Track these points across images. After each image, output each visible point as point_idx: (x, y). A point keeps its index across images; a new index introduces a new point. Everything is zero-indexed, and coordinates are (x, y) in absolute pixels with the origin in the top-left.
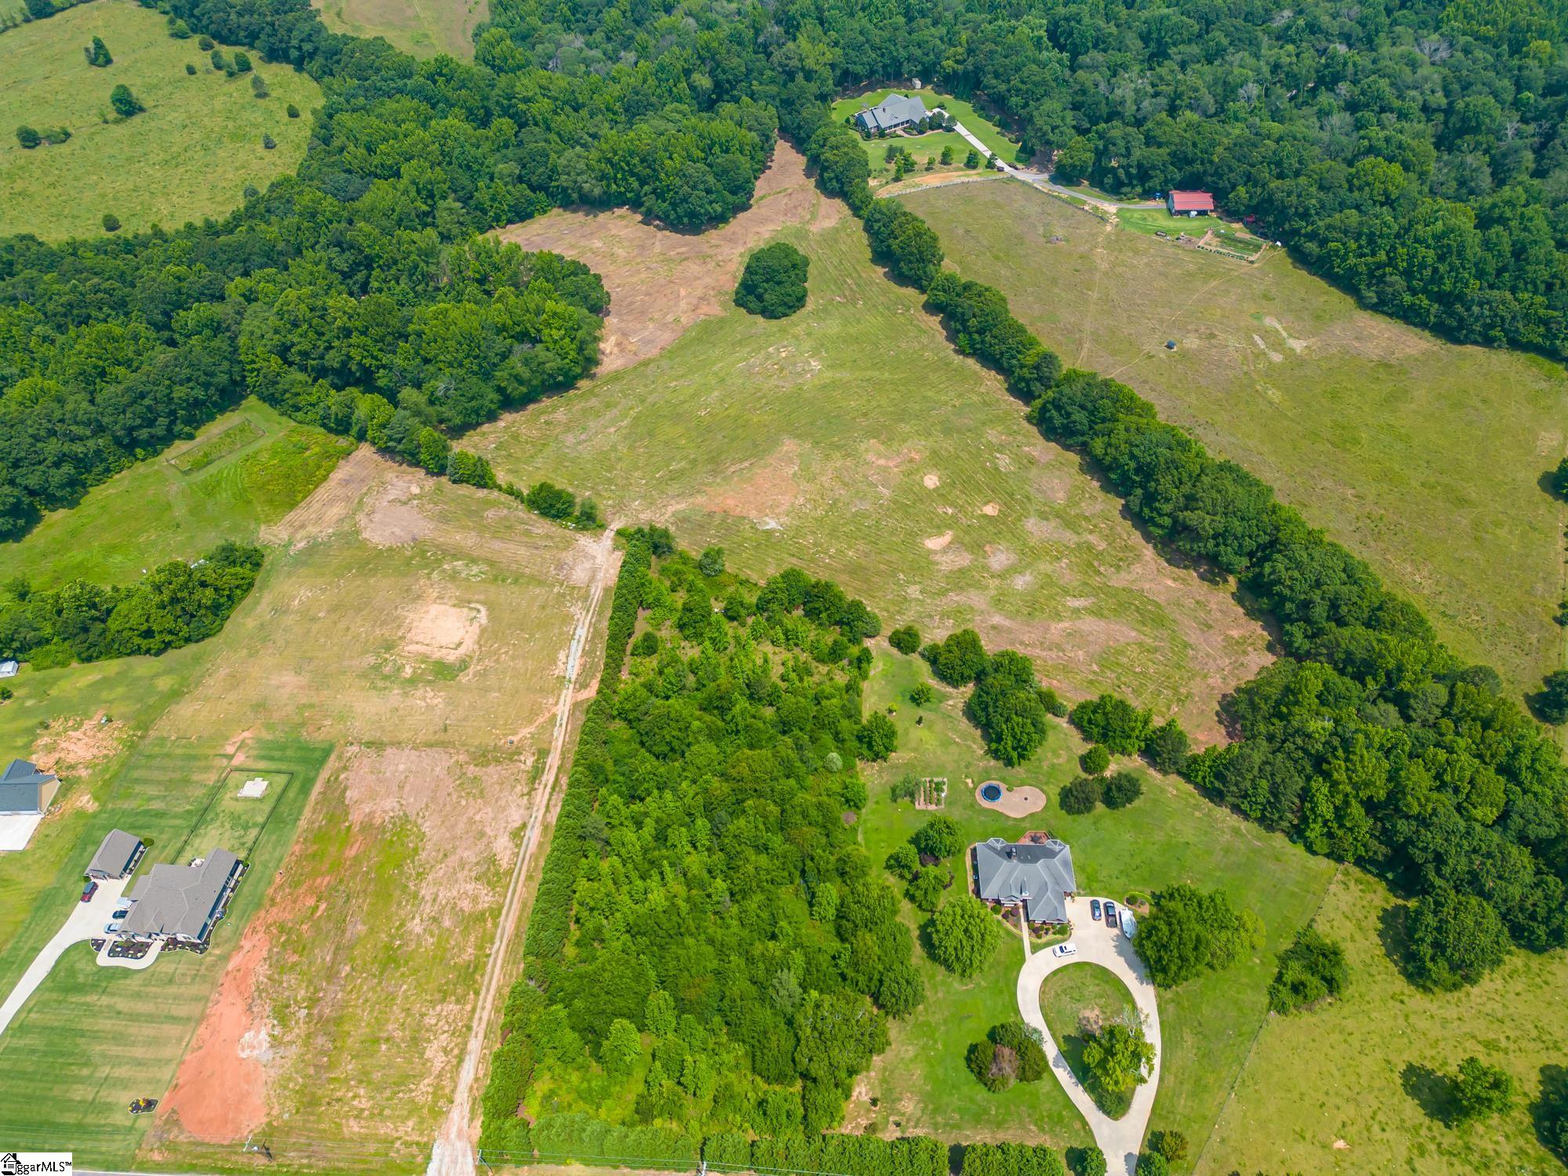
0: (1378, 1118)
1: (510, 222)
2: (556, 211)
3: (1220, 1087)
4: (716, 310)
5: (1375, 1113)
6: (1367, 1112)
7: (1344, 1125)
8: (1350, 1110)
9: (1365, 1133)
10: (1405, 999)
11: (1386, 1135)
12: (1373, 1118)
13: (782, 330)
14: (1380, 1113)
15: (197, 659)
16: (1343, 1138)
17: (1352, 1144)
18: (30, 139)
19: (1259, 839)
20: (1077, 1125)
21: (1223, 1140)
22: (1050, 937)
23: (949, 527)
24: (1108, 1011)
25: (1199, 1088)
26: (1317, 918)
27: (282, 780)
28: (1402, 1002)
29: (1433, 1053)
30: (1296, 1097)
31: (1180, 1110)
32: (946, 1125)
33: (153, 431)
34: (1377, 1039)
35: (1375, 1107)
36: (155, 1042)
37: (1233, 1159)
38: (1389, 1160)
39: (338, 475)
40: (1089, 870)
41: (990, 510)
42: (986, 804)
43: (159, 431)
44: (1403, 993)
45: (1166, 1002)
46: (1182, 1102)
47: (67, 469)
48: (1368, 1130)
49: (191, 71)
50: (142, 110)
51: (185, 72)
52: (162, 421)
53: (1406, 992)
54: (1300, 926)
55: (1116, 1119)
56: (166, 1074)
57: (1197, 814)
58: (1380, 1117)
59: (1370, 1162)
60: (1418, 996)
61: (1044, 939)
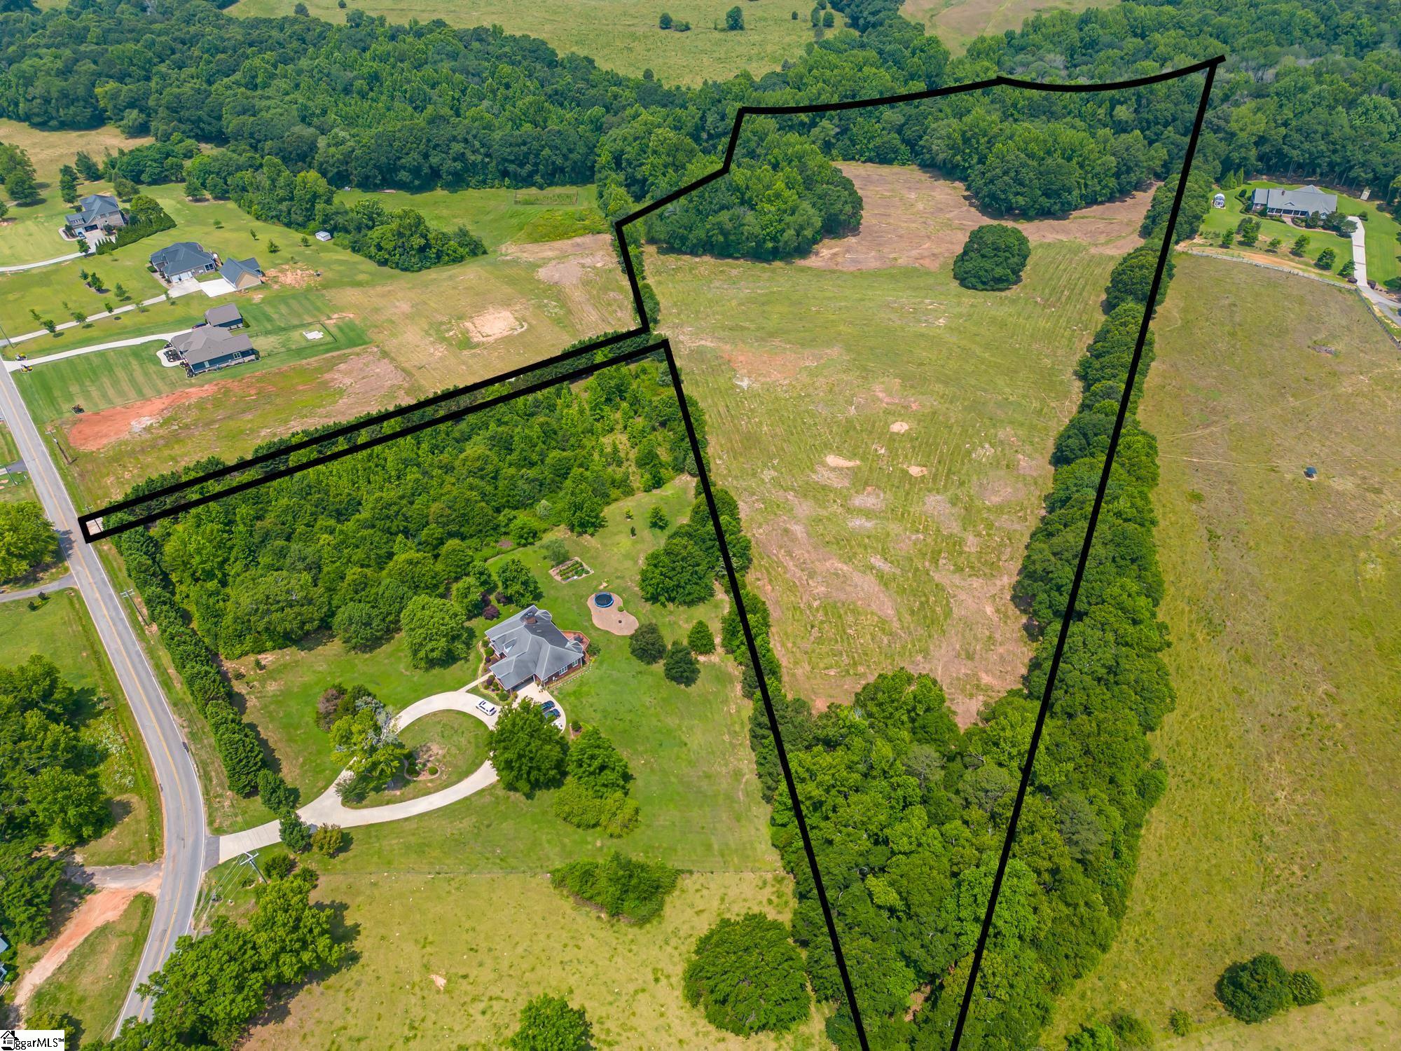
0: (494, 1002)
1: (870, 160)
2: (915, 167)
3: (431, 863)
4: (933, 265)
5: (498, 998)
6: (495, 991)
7: (465, 977)
8: (486, 975)
9: (468, 999)
10: (664, 981)
11: (479, 1017)
12: (491, 999)
13: (958, 296)
14: (502, 1003)
15: (391, 277)
16: (449, 981)
17: (448, 991)
18: (666, 23)
19: (747, 794)
20: (321, 784)
21: (375, 884)
22: (493, 695)
23: (863, 459)
24: (448, 758)
25: (421, 849)
26: (695, 876)
27: (329, 339)
28: (657, 980)
29: (614, 1029)
30: (467, 925)
31: (385, 843)
32: (271, 713)
33: (519, 170)
34: (590, 971)
35: (504, 996)
36: (122, 394)
37: (360, 899)
38: (451, 1030)
39: (578, 240)
40: (585, 689)
41: (915, 471)
42: (591, 602)
43: (524, 172)
44: (668, 977)
45: (491, 794)
46: (394, 842)
47: (458, 165)
48: (474, 1000)
49: (795, 16)
50: (742, 28)
51: (789, 16)
52: (529, 167)
53: (674, 980)
54: (673, 863)
55: (343, 804)
56: (103, 406)
57: (726, 738)
58: (497, 1006)
59: (437, 1013)
60: (677, 993)
61: (486, 692)
